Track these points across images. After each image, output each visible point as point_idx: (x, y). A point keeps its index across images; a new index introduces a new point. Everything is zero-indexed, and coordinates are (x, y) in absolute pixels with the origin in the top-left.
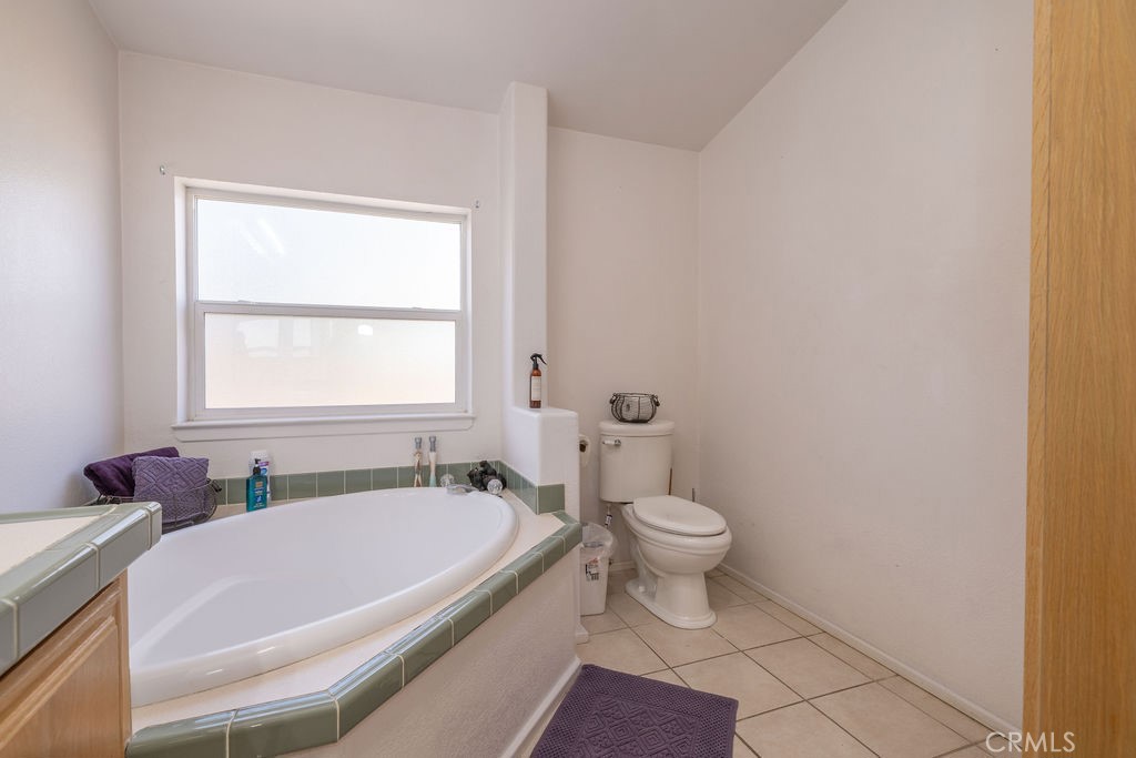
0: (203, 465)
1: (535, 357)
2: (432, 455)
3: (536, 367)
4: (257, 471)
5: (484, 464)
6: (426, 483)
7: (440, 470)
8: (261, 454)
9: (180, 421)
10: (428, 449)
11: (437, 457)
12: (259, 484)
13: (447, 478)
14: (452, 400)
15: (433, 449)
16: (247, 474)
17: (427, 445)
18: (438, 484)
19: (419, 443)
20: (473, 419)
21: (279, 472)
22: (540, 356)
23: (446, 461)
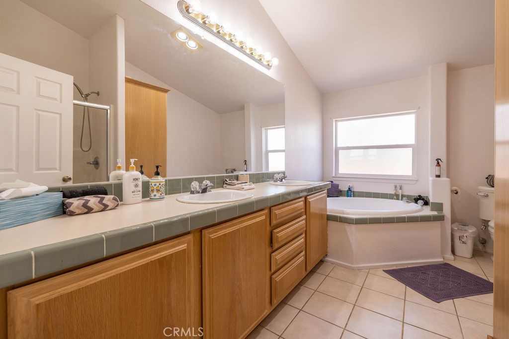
0: (338, 186)
1: (437, 160)
2: (400, 191)
3: (438, 163)
4: (349, 188)
5: (419, 196)
6: (398, 199)
7: (403, 196)
8: (351, 185)
9: (334, 175)
10: (399, 189)
11: (402, 192)
12: (350, 192)
13: (404, 198)
14: (411, 174)
15: (401, 188)
16: (347, 189)
17: (398, 188)
18: (402, 200)
19: (396, 187)
20: (417, 181)
21: (355, 190)
22: (440, 159)
23: (406, 193)
